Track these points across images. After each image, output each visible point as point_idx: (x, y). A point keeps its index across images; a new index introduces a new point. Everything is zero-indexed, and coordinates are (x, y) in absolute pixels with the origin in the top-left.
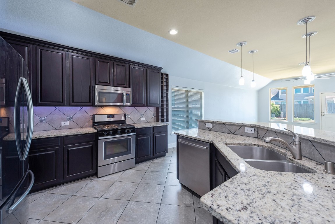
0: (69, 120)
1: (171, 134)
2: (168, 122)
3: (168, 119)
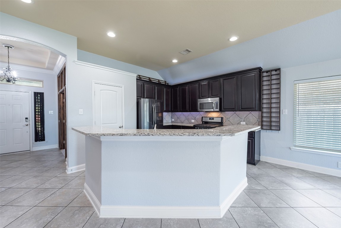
0: (194, 119)
1: (290, 148)
2: (279, 130)
3: (279, 126)
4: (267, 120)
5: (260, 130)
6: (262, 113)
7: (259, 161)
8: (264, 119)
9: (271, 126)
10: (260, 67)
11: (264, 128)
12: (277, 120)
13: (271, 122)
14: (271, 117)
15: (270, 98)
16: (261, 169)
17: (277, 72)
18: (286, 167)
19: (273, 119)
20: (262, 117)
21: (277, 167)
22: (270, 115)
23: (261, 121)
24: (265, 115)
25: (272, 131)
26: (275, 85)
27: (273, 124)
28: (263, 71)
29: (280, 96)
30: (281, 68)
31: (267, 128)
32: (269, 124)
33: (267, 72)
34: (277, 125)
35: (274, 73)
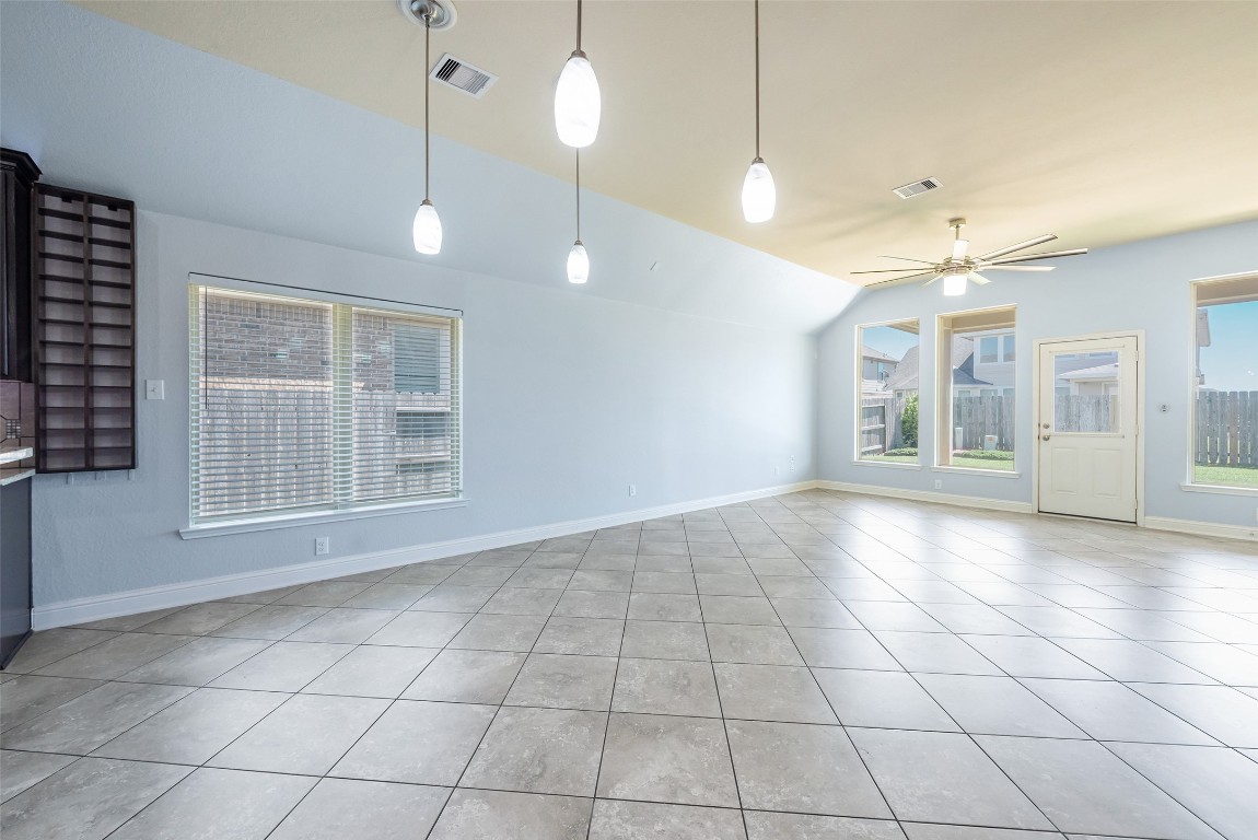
1: (178, 534)
2: (133, 466)
3: (131, 452)
4: (71, 425)
5: (30, 478)
6: (42, 389)
7: (29, 633)
8: (54, 423)
9: (90, 452)
10: (26, 155)
11: (53, 464)
12: (119, 425)
13: (90, 432)
14: (90, 412)
15: (82, 320)
16: (40, 672)
17: (118, 216)
18: (166, 614)
19: (102, 422)
20: (42, 411)
21: (127, 627)
22: (87, 401)
23: (33, 433)
24: (54, 401)
25: (99, 473)
26: (109, 268)
27: (102, 442)
28: (41, 180)
29: (133, 322)
30: (136, 204)
31: (72, 466)
32: (83, 446)
33: (68, 195)
34: (119, 445)
35: (100, 211)
